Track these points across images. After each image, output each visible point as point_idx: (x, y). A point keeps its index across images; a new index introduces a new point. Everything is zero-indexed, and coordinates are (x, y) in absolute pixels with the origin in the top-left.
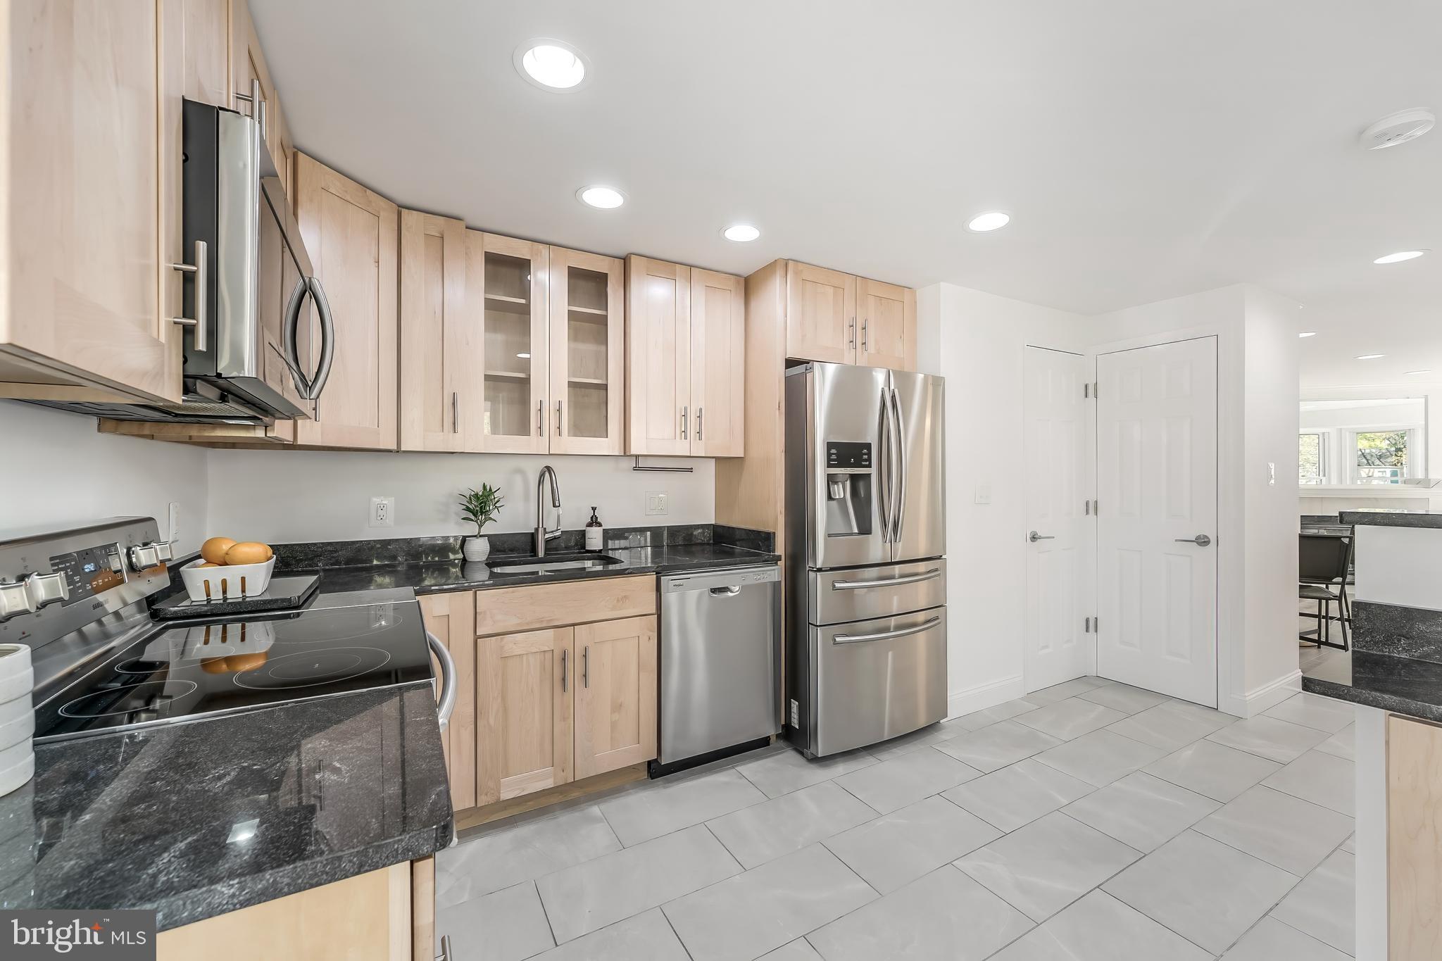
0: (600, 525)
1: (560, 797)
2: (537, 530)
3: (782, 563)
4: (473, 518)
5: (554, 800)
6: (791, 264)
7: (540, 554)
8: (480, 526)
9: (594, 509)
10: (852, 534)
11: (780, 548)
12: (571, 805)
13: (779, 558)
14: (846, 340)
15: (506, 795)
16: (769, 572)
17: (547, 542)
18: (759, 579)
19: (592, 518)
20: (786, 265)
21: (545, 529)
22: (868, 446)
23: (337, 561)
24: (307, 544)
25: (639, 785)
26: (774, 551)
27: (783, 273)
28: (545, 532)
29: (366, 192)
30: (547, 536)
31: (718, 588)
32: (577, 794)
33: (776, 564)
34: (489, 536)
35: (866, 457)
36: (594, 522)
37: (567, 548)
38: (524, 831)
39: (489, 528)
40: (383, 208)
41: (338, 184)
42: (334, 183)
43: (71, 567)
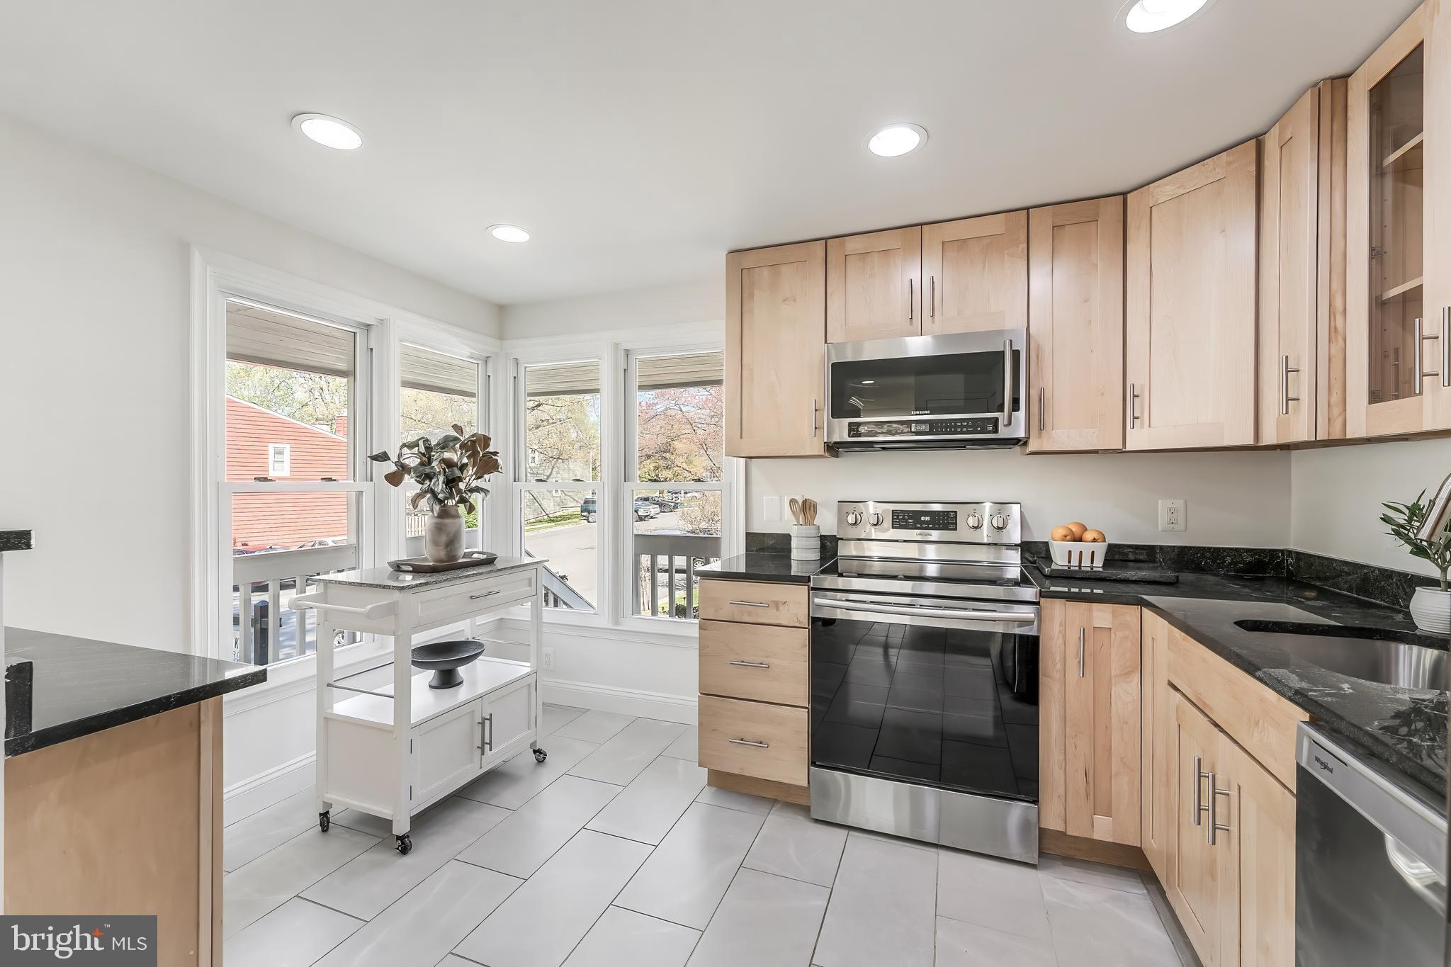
40: (1229, 163)
41: (1168, 188)
42: (1164, 190)
43: (908, 516)
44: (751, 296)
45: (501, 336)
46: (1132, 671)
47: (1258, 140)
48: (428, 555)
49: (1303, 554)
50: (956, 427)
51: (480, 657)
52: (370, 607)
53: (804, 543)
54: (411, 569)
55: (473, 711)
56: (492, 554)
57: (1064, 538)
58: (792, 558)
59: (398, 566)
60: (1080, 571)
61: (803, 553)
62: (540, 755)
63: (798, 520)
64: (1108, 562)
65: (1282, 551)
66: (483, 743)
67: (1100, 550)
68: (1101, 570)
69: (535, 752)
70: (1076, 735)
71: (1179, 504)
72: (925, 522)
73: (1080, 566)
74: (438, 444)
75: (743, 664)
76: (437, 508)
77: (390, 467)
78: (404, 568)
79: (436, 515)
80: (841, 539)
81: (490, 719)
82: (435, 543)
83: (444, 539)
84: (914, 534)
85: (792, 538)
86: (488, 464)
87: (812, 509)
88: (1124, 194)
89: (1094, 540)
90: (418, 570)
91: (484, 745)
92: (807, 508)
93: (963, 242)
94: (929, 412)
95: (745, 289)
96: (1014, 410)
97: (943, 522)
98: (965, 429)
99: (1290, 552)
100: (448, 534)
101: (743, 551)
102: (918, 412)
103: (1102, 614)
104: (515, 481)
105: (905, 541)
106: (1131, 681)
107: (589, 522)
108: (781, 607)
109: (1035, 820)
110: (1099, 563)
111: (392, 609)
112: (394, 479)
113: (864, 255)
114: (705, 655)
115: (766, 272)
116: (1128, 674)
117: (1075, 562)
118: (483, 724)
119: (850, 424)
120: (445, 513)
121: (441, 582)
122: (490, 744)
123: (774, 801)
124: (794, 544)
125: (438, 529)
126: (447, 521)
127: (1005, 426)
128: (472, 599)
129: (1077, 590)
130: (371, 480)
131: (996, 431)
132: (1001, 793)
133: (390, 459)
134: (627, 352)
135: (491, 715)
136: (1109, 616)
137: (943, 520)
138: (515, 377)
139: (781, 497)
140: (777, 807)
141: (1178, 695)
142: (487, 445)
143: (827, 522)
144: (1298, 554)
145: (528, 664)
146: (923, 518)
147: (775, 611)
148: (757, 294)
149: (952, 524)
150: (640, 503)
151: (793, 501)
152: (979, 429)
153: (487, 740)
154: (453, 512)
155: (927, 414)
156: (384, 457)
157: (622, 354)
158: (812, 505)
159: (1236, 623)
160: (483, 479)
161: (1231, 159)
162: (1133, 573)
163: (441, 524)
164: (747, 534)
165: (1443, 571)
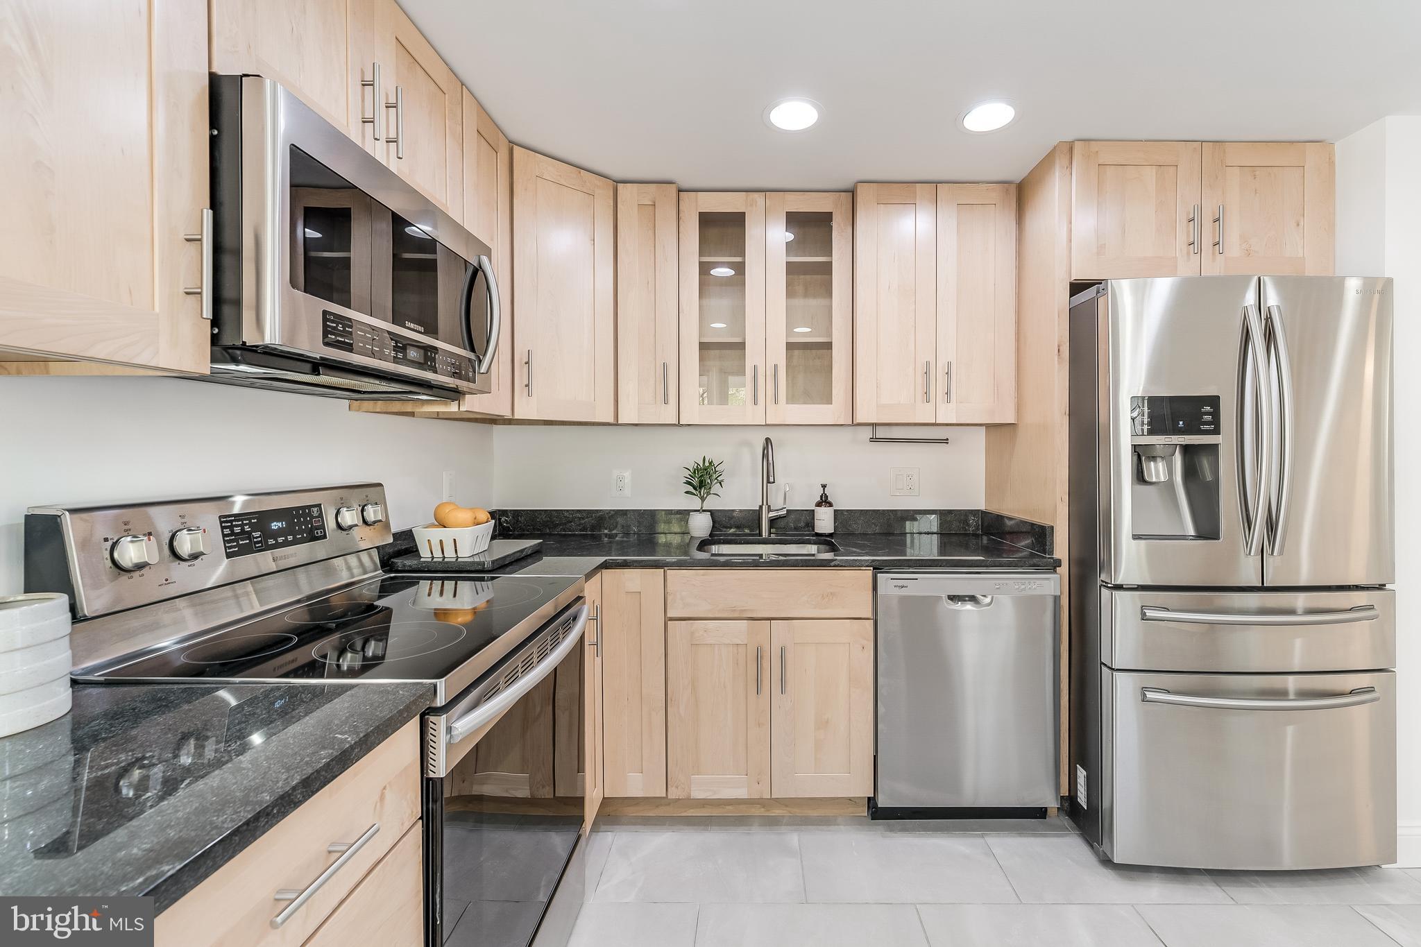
0: (831, 505)
1: (763, 809)
2: (761, 507)
3: (1064, 570)
4: (694, 491)
5: (757, 811)
6: (1077, 146)
7: (764, 534)
8: (703, 499)
9: (824, 486)
10: (1184, 537)
11: (1061, 547)
12: (772, 822)
13: (1058, 563)
14: (1181, 239)
15: (698, 794)
16: (1038, 582)
17: (772, 522)
18: (1024, 589)
19: (821, 497)
20: (1071, 150)
21: (769, 507)
22: (1214, 401)
23: (584, 527)
24: (561, 510)
25: (856, 821)
26: (1052, 552)
27: (1066, 162)
28: (769, 510)
29: (580, 172)
30: (772, 514)
31: (958, 596)
32: (781, 811)
33: (1055, 572)
34: (712, 512)
35: (1208, 418)
36: (824, 501)
37: (796, 529)
38: (714, 838)
39: (712, 503)
40: (597, 186)
41: (552, 170)
42: (548, 170)
43: (250, 524)
47: (613, 183)
72: (280, 532)
88: (511, 142)
94: (423, 330)
97: (306, 527)
102: (413, 326)
105: (248, 579)
119: (325, 316)
127: (480, 374)
131: (474, 379)
137: (304, 523)
146: (275, 526)
149: (319, 528)
152: (463, 372)
155: (420, 332)
161: (599, 184)
165: (703, 501)
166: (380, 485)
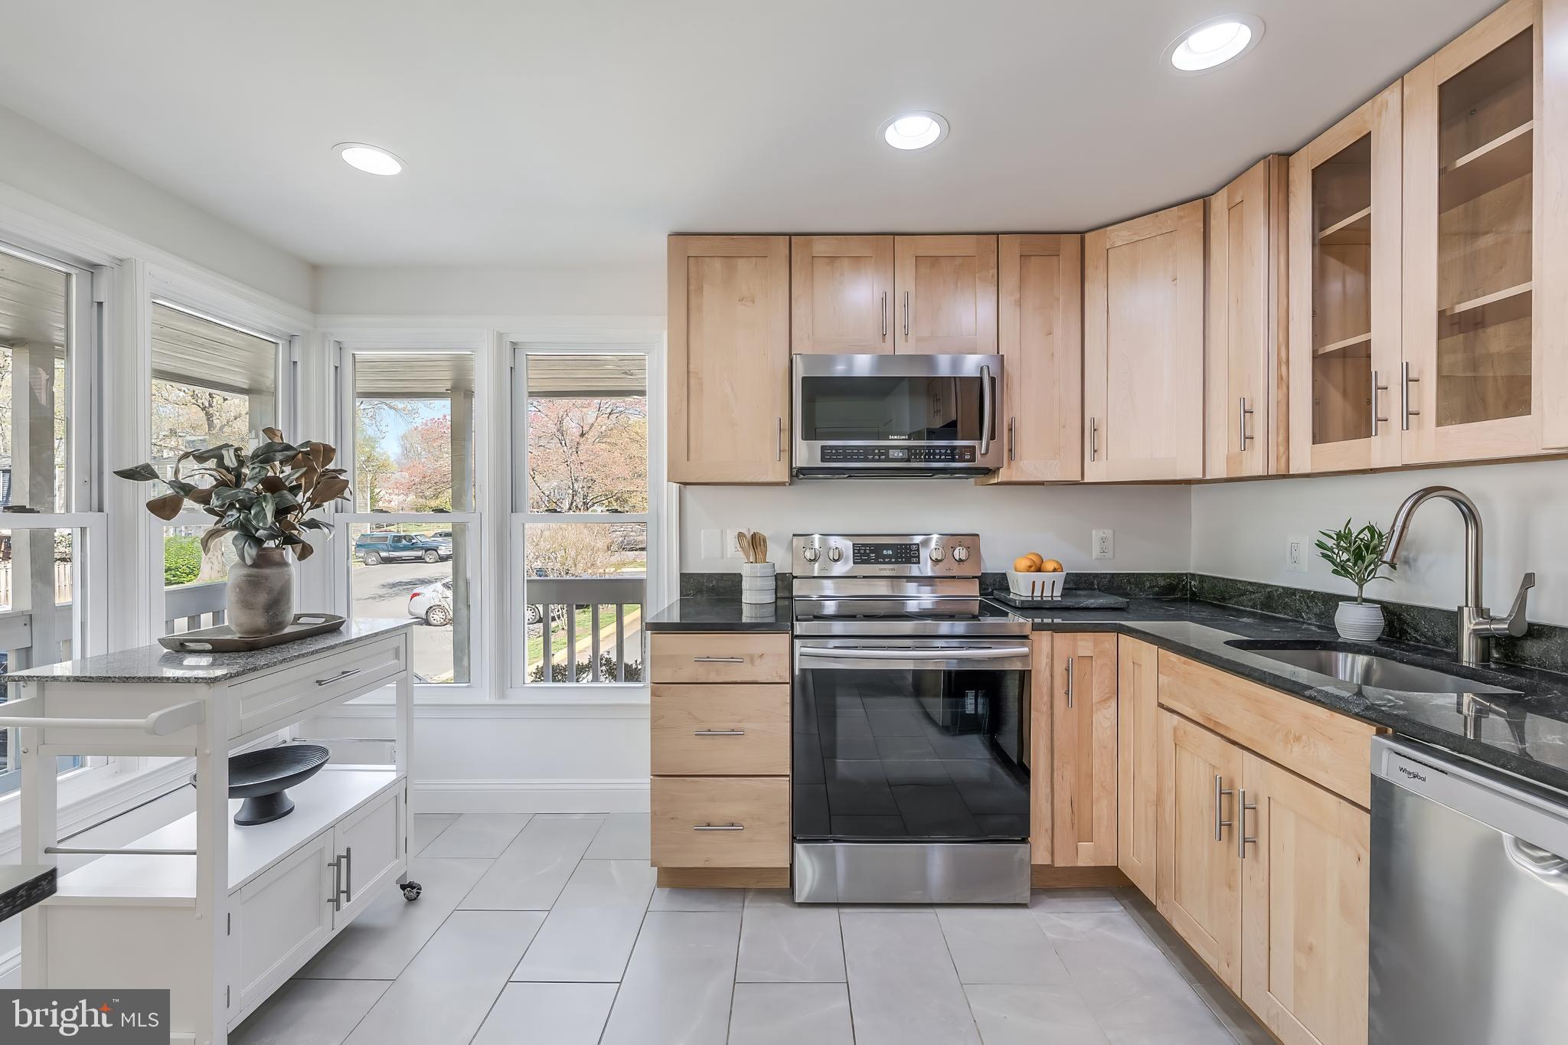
2: (1461, 609)
40: (1181, 218)
41: (1124, 233)
42: (1120, 236)
43: (870, 550)
44: (700, 289)
45: (315, 308)
46: (1110, 697)
47: (1204, 200)
48: (232, 622)
49: (1206, 576)
50: (935, 454)
51: (326, 766)
52: (155, 715)
53: (759, 583)
54: (209, 647)
55: (320, 850)
56: (334, 617)
57: (1029, 569)
58: (743, 601)
59: (182, 645)
60: (1043, 601)
61: (755, 596)
62: (411, 891)
63: (748, 557)
64: (1067, 591)
65: (1186, 574)
66: (339, 892)
67: (1060, 578)
68: (1060, 599)
69: (403, 887)
70: (1063, 766)
71: (1109, 533)
72: (888, 556)
73: (1042, 596)
74: (255, 456)
75: (709, 734)
76: (251, 552)
77: (160, 490)
78: (192, 646)
79: (249, 562)
80: (796, 577)
81: (348, 857)
82: (246, 604)
83: (262, 598)
84: (886, 569)
85: (744, 579)
86: (331, 487)
87: (762, 543)
88: (1082, 233)
89: (1055, 570)
90: (220, 649)
91: (340, 894)
92: (756, 544)
93: (934, 260)
94: (907, 437)
95: (693, 281)
96: (991, 439)
97: (906, 555)
98: (943, 457)
99: (1193, 576)
100: (270, 591)
101: (676, 596)
102: (896, 437)
103: (1085, 644)
104: (337, 512)
105: (864, 577)
106: (1110, 707)
107: (366, 565)
108: (757, 662)
109: (1027, 859)
110: (1058, 592)
111: (196, 716)
112: (164, 508)
113: (832, 259)
114: (658, 726)
115: (718, 264)
116: (1108, 699)
117: (1038, 593)
118: (338, 864)
119: (823, 448)
120: (264, 560)
121: (275, 664)
122: (348, 892)
123: (743, 892)
124: (745, 585)
125: (252, 584)
126: (267, 571)
127: (982, 454)
128: (320, 685)
129: (1050, 621)
130: (101, 510)
131: (973, 460)
132: (991, 837)
133: (158, 477)
134: (514, 346)
135: (348, 850)
136: (1090, 644)
137: (906, 553)
138: (336, 368)
139: (722, 532)
140: (750, 896)
141: (1176, 717)
142: (328, 459)
143: (779, 558)
144: (1201, 576)
145: (393, 767)
146: (885, 552)
147: (750, 665)
148: (707, 288)
149: (915, 557)
150: (440, 539)
151: (741, 535)
152: (957, 457)
153: (343, 887)
154: (276, 556)
155: (904, 439)
156: (142, 474)
157: (508, 349)
158: (761, 539)
159: (1225, 643)
160: (322, 508)
161: (1182, 214)
162: (1092, 601)
163: (258, 577)
164: (682, 575)
165: (1361, 587)
166: (978, 535)
